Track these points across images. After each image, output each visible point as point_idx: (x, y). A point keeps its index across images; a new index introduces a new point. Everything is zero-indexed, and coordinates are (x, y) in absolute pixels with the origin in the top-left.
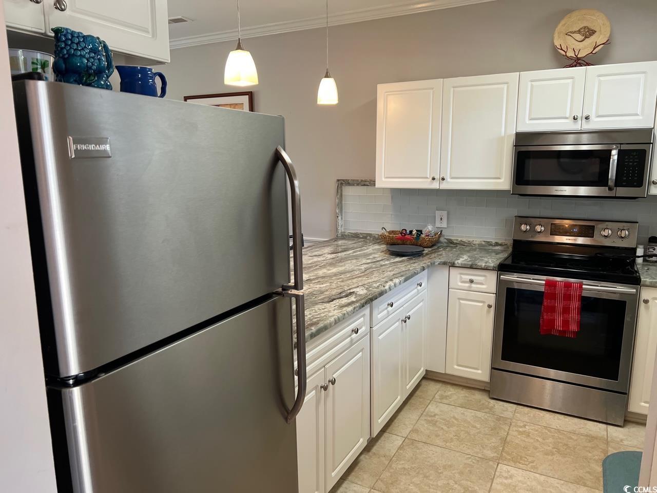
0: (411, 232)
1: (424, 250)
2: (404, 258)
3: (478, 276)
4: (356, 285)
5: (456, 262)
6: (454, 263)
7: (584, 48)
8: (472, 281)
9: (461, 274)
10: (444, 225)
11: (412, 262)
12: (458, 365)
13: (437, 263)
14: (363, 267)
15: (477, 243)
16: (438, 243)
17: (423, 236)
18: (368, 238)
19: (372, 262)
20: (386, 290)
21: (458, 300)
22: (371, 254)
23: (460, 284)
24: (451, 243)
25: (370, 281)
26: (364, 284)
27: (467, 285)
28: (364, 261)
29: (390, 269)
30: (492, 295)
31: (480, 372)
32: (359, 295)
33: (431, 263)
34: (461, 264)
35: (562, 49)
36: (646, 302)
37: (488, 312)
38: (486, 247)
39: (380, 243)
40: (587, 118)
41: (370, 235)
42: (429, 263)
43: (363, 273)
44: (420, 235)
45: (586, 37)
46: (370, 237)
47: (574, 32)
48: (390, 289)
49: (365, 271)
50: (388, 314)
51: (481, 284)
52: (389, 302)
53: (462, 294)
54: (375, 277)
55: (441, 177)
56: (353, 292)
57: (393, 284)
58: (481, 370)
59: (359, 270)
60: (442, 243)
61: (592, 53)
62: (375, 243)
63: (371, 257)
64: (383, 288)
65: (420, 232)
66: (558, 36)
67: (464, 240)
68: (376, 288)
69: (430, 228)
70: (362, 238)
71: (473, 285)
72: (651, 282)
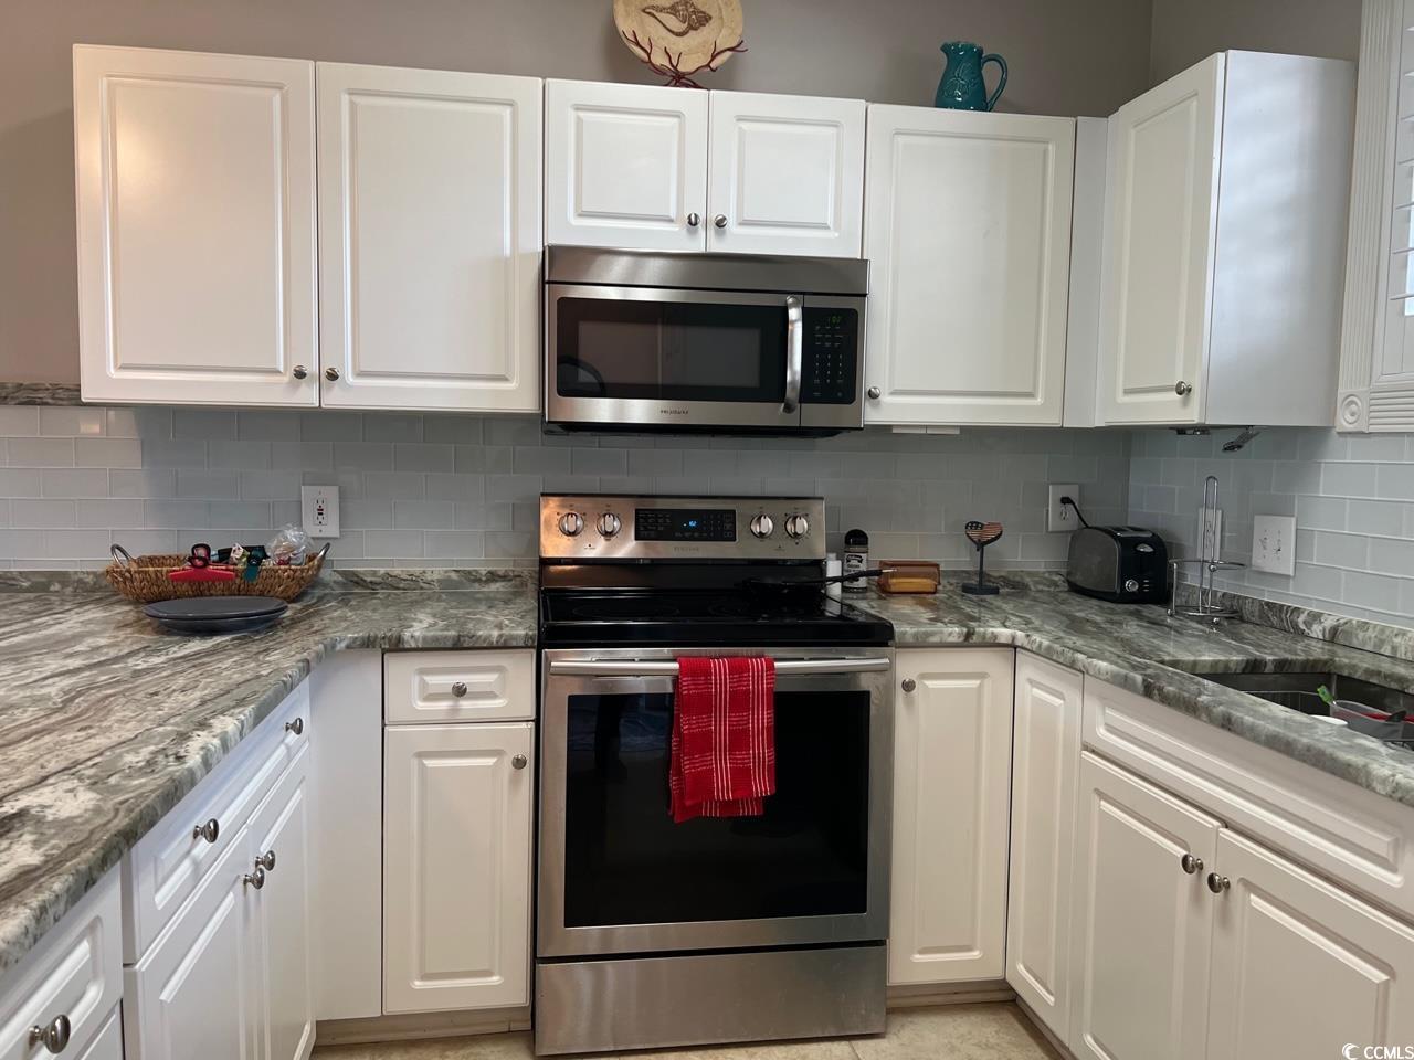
0: (225, 555)
1: (284, 609)
2: (217, 640)
3: (478, 674)
4: (29, 774)
5: (407, 634)
6: (399, 639)
7: (692, 52)
8: (460, 691)
9: (423, 672)
10: (331, 529)
11: (254, 648)
12: (425, 977)
13: (343, 645)
14: (54, 689)
15: (435, 577)
16: (313, 587)
17: (269, 564)
18: (56, 587)
19: (89, 667)
20: (191, 771)
21: (415, 762)
22: (77, 638)
23: (421, 705)
24: (357, 587)
25: (101, 741)
26: (76, 763)
27: (444, 705)
28: (53, 665)
29: (181, 681)
30: (524, 725)
31: (495, 979)
32: (55, 821)
33: (325, 647)
34: (425, 639)
35: (638, 44)
36: (908, 686)
37: (515, 782)
38: (462, 588)
39: (108, 601)
40: (720, 224)
41: (62, 578)
42: (321, 646)
43: (56, 711)
44: (259, 562)
45: (691, 28)
46: (64, 584)
47: (662, 10)
48: (207, 764)
49: (66, 703)
50: (197, 874)
51: (491, 695)
52: (201, 820)
53: (429, 736)
54: (121, 724)
55: (325, 369)
56: (22, 814)
57: (216, 742)
58: (500, 974)
59: (36, 701)
60: (326, 585)
61: (708, 65)
62: (86, 604)
63: (79, 648)
64: (174, 768)
65: (256, 554)
66: (626, 11)
67: (397, 571)
68: (141, 772)
69: (292, 535)
70: (28, 590)
71: (465, 704)
72: (915, 635)
